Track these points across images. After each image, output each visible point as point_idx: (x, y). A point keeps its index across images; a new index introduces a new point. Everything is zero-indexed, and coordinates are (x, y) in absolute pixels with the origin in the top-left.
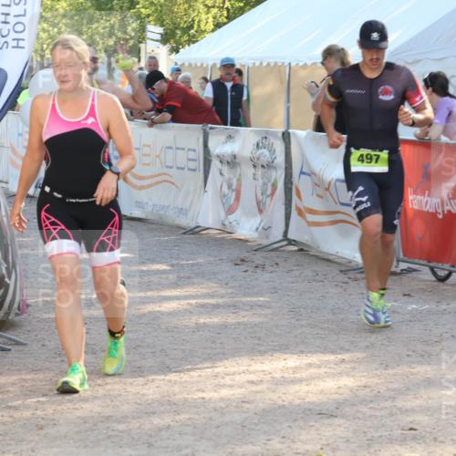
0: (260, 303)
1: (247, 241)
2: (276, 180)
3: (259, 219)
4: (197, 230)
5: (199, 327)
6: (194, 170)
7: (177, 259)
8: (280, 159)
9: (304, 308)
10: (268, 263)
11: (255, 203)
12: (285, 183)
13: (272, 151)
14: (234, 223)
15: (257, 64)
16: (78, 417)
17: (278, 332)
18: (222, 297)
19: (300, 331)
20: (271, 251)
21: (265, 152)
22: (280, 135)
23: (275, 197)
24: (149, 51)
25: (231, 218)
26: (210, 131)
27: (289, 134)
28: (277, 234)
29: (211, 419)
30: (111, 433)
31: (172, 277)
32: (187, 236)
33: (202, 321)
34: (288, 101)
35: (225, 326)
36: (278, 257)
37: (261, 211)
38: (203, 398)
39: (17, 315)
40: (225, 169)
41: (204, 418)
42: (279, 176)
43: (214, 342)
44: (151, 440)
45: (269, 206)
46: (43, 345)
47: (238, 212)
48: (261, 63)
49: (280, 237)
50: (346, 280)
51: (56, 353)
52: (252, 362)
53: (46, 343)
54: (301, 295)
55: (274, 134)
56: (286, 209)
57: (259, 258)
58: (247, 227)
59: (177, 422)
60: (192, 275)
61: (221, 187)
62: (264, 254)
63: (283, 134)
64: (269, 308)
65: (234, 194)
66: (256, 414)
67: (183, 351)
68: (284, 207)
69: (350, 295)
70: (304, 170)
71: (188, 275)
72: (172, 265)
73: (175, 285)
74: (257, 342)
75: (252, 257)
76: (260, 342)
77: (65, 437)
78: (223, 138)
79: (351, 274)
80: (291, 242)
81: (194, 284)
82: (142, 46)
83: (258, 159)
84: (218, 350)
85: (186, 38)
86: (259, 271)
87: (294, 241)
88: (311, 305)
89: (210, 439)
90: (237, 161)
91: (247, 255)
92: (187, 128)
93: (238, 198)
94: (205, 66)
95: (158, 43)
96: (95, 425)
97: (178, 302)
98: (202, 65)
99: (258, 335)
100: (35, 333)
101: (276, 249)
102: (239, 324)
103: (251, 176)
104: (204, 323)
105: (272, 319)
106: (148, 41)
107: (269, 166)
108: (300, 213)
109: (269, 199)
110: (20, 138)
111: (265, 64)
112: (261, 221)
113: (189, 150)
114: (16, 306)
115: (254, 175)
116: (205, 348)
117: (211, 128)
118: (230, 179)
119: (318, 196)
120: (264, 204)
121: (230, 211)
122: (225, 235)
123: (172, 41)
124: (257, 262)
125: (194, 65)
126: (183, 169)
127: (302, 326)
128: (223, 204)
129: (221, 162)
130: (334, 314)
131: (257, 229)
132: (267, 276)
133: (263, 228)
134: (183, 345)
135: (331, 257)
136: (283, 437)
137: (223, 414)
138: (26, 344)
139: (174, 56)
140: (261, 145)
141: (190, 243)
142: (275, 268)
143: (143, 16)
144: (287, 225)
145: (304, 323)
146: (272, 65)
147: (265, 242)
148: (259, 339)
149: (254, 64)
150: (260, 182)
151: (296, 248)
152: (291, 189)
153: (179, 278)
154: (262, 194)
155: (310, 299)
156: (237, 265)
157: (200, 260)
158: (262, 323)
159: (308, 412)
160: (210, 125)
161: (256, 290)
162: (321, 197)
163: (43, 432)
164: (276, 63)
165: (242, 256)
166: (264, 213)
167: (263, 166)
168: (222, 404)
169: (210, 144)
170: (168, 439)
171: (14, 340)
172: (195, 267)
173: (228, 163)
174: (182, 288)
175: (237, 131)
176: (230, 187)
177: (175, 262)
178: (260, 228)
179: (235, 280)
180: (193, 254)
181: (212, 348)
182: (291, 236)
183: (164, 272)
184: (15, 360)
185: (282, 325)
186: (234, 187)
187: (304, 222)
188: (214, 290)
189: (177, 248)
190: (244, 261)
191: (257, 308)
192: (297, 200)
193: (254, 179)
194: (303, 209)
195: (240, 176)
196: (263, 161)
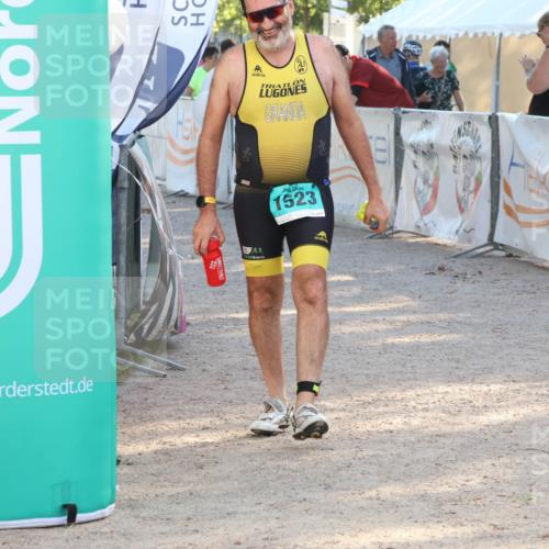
0: (459, 319)
1: (445, 246)
2: (480, 173)
3: (460, 219)
5: (386, 349)
6: (384, 162)
7: (361, 267)
8: (486, 148)
9: (512, 325)
10: (470, 272)
11: (455, 201)
12: (492, 176)
13: (476, 139)
14: (430, 225)
15: (461, 34)
16: (244, 455)
17: (481, 353)
18: (415, 312)
19: (506, 352)
20: (474, 257)
21: (468, 139)
22: (486, 119)
23: (479, 193)
24: (333, 21)
25: (427, 219)
26: (404, 117)
27: (497, 117)
28: (481, 237)
29: (399, 455)
30: (281, 472)
31: (356, 290)
32: (374, 241)
33: (390, 341)
34: (498, 79)
35: (418, 347)
36: (482, 264)
37: (462, 210)
38: (391, 432)
39: (173, 333)
40: (420, 161)
41: (392, 454)
42: (485, 168)
43: (404, 366)
44: (328, 480)
45: (472, 204)
46: (204, 370)
47: (436, 211)
49: (485, 241)
51: (218, 380)
52: (449, 389)
53: (208, 367)
54: (507, 309)
55: (479, 118)
56: (492, 207)
57: (458, 266)
58: (445, 231)
59: (360, 459)
60: (380, 287)
61: (416, 181)
62: (466, 260)
63: (490, 118)
64: (470, 324)
65: (431, 190)
66: (453, 449)
67: (367, 375)
68: (489, 205)
70: (514, 161)
71: (374, 287)
72: (356, 275)
73: (359, 299)
74: (455, 365)
75: (451, 264)
76: (459, 365)
77: (228, 477)
78: (418, 124)
80: (497, 246)
81: (381, 297)
82: (325, 15)
83: (460, 148)
84: (409, 375)
85: (377, 5)
86: (459, 281)
87: (502, 245)
88: (520, 321)
89: (399, 479)
90: (435, 150)
91: (445, 262)
92: (376, 112)
93: (435, 195)
95: (344, 12)
96: (264, 463)
99: (456, 357)
100: (194, 356)
101: (481, 255)
102: (433, 343)
103: (451, 168)
104: (393, 344)
105: (474, 338)
106: (332, 10)
107: (473, 156)
108: (509, 211)
109: (471, 196)
110: (180, 127)
111: (471, 35)
112: (463, 222)
113: (378, 138)
114: (172, 323)
115: (455, 167)
116: (393, 373)
117: (404, 112)
118: (426, 172)
120: (466, 202)
121: (426, 210)
122: (419, 240)
123: (361, 9)
124: (457, 270)
127: (509, 345)
128: (418, 202)
129: (415, 152)
131: (457, 232)
132: (468, 287)
133: (464, 230)
134: (368, 369)
135: (546, 264)
136: (485, 477)
137: (414, 450)
138: (183, 370)
139: (363, 27)
140: (463, 131)
141: (377, 249)
142: (478, 278)
144: (493, 226)
145: (511, 342)
146: (480, 35)
147: (467, 247)
148: (458, 361)
149: (457, 35)
150: (462, 175)
151: (503, 254)
152: (498, 183)
153: (365, 291)
154: (464, 190)
155: (519, 313)
157: (389, 268)
159: (514, 447)
160: (402, 109)
161: (455, 303)
163: (203, 472)
164: (484, 34)
165: (439, 264)
166: (466, 212)
167: (465, 156)
168: (412, 439)
169: (404, 131)
170: (349, 479)
171: (170, 365)
172: (384, 278)
173: (423, 152)
174: (368, 302)
175: (434, 115)
176: (425, 181)
177: (359, 271)
178: (461, 231)
179: (430, 292)
180: (381, 261)
181: (401, 372)
182: (498, 239)
183: (347, 283)
184: (171, 388)
185: (485, 345)
186: (431, 182)
187: (515, 223)
188: (405, 304)
189: (361, 255)
190: (441, 269)
191: (456, 325)
192: (506, 197)
193: (455, 172)
194: (513, 208)
195: (438, 168)
196: (466, 150)
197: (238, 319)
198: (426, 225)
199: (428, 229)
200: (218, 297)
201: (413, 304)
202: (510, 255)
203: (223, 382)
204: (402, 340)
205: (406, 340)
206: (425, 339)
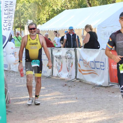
1: (64, 79)
2: (72, 62)
4: (50, 77)
7: (46, 85)
8: (74, 56)
10: (72, 85)
11: (67, 69)
12: (75, 63)
15: (61, 30)
17: (81, 105)
18: (62, 96)
20: (72, 82)
25: (60, 73)
26: (53, 49)
27: (76, 49)
31: (47, 91)
32: (47, 79)
33: (59, 103)
36: (74, 83)
37: (68, 71)
40: (58, 60)
45: (71, 69)
47: (62, 71)
48: (62, 29)
49: (74, 78)
50: (95, 89)
51: (21, 114)
53: (18, 111)
54: (83, 94)
57: (69, 84)
58: (64, 75)
60: (52, 90)
61: (57, 64)
65: (60, 66)
68: (75, 70)
69: (97, 93)
70: (81, 59)
71: (51, 90)
72: (46, 87)
73: (48, 93)
75: (67, 84)
78: (57, 51)
79: (96, 87)
80: (77, 79)
81: (53, 92)
86: (70, 88)
87: (78, 79)
88: (88, 97)
90: (61, 57)
93: (61, 67)
94: (46, 31)
97: (50, 98)
98: (45, 30)
100: (13, 109)
101: (73, 81)
102: (69, 103)
103: (65, 61)
107: (71, 58)
108: (80, 71)
109: (71, 67)
111: (63, 30)
112: (69, 74)
115: (66, 61)
118: (59, 62)
119: (85, 66)
120: (69, 69)
121: (59, 71)
122: (58, 78)
125: (42, 31)
126: (45, 60)
127: (87, 103)
129: (56, 58)
130: (95, 99)
131: (67, 76)
132: (73, 89)
135: (89, 83)
138: (12, 112)
141: (49, 81)
142: (74, 87)
143: (25, 17)
148: (76, 107)
149: (60, 30)
150: (68, 63)
151: (79, 81)
152: (77, 64)
153: (49, 91)
154: (69, 66)
156: (63, 86)
157: (53, 85)
158: (75, 103)
160: (53, 48)
161: (71, 93)
162: (86, 66)
166: (69, 71)
167: (68, 58)
169: (53, 53)
171: (9, 111)
172: (52, 88)
173: (58, 58)
176: (59, 64)
177: (46, 86)
178: (68, 76)
179: (64, 91)
180: (50, 84)
182: (77, 77)
185: (82, 103)
186: (60, 65)
188: (59, 94)
189: (45, 82)
190: (66, 85)
191: (73, 98)
192: (79, 67)
193: (66, 62)
194: (81, 70)
195: (62, 61)
196: (69, 57)
197: (21, 99)
198: (60, 74)
199: (60, 76)
200: (14, 94)
201: (61, 94)
202: (80, 81)
203: (22, 115)
204: (61, 102)
205: (63, 102)
206: (67, 102)
